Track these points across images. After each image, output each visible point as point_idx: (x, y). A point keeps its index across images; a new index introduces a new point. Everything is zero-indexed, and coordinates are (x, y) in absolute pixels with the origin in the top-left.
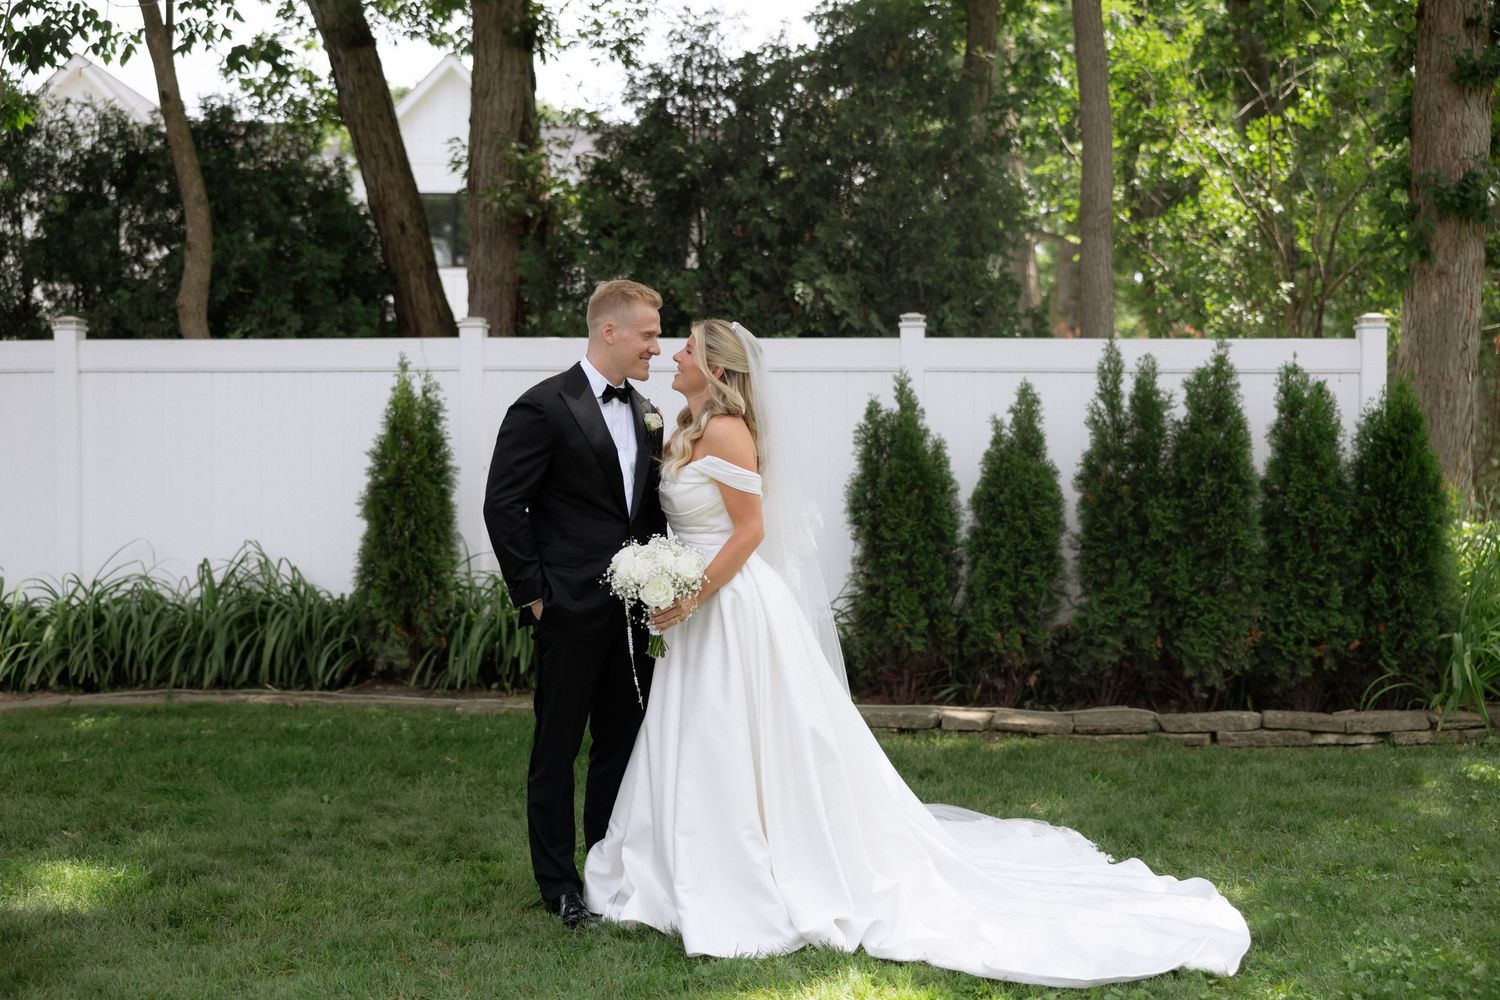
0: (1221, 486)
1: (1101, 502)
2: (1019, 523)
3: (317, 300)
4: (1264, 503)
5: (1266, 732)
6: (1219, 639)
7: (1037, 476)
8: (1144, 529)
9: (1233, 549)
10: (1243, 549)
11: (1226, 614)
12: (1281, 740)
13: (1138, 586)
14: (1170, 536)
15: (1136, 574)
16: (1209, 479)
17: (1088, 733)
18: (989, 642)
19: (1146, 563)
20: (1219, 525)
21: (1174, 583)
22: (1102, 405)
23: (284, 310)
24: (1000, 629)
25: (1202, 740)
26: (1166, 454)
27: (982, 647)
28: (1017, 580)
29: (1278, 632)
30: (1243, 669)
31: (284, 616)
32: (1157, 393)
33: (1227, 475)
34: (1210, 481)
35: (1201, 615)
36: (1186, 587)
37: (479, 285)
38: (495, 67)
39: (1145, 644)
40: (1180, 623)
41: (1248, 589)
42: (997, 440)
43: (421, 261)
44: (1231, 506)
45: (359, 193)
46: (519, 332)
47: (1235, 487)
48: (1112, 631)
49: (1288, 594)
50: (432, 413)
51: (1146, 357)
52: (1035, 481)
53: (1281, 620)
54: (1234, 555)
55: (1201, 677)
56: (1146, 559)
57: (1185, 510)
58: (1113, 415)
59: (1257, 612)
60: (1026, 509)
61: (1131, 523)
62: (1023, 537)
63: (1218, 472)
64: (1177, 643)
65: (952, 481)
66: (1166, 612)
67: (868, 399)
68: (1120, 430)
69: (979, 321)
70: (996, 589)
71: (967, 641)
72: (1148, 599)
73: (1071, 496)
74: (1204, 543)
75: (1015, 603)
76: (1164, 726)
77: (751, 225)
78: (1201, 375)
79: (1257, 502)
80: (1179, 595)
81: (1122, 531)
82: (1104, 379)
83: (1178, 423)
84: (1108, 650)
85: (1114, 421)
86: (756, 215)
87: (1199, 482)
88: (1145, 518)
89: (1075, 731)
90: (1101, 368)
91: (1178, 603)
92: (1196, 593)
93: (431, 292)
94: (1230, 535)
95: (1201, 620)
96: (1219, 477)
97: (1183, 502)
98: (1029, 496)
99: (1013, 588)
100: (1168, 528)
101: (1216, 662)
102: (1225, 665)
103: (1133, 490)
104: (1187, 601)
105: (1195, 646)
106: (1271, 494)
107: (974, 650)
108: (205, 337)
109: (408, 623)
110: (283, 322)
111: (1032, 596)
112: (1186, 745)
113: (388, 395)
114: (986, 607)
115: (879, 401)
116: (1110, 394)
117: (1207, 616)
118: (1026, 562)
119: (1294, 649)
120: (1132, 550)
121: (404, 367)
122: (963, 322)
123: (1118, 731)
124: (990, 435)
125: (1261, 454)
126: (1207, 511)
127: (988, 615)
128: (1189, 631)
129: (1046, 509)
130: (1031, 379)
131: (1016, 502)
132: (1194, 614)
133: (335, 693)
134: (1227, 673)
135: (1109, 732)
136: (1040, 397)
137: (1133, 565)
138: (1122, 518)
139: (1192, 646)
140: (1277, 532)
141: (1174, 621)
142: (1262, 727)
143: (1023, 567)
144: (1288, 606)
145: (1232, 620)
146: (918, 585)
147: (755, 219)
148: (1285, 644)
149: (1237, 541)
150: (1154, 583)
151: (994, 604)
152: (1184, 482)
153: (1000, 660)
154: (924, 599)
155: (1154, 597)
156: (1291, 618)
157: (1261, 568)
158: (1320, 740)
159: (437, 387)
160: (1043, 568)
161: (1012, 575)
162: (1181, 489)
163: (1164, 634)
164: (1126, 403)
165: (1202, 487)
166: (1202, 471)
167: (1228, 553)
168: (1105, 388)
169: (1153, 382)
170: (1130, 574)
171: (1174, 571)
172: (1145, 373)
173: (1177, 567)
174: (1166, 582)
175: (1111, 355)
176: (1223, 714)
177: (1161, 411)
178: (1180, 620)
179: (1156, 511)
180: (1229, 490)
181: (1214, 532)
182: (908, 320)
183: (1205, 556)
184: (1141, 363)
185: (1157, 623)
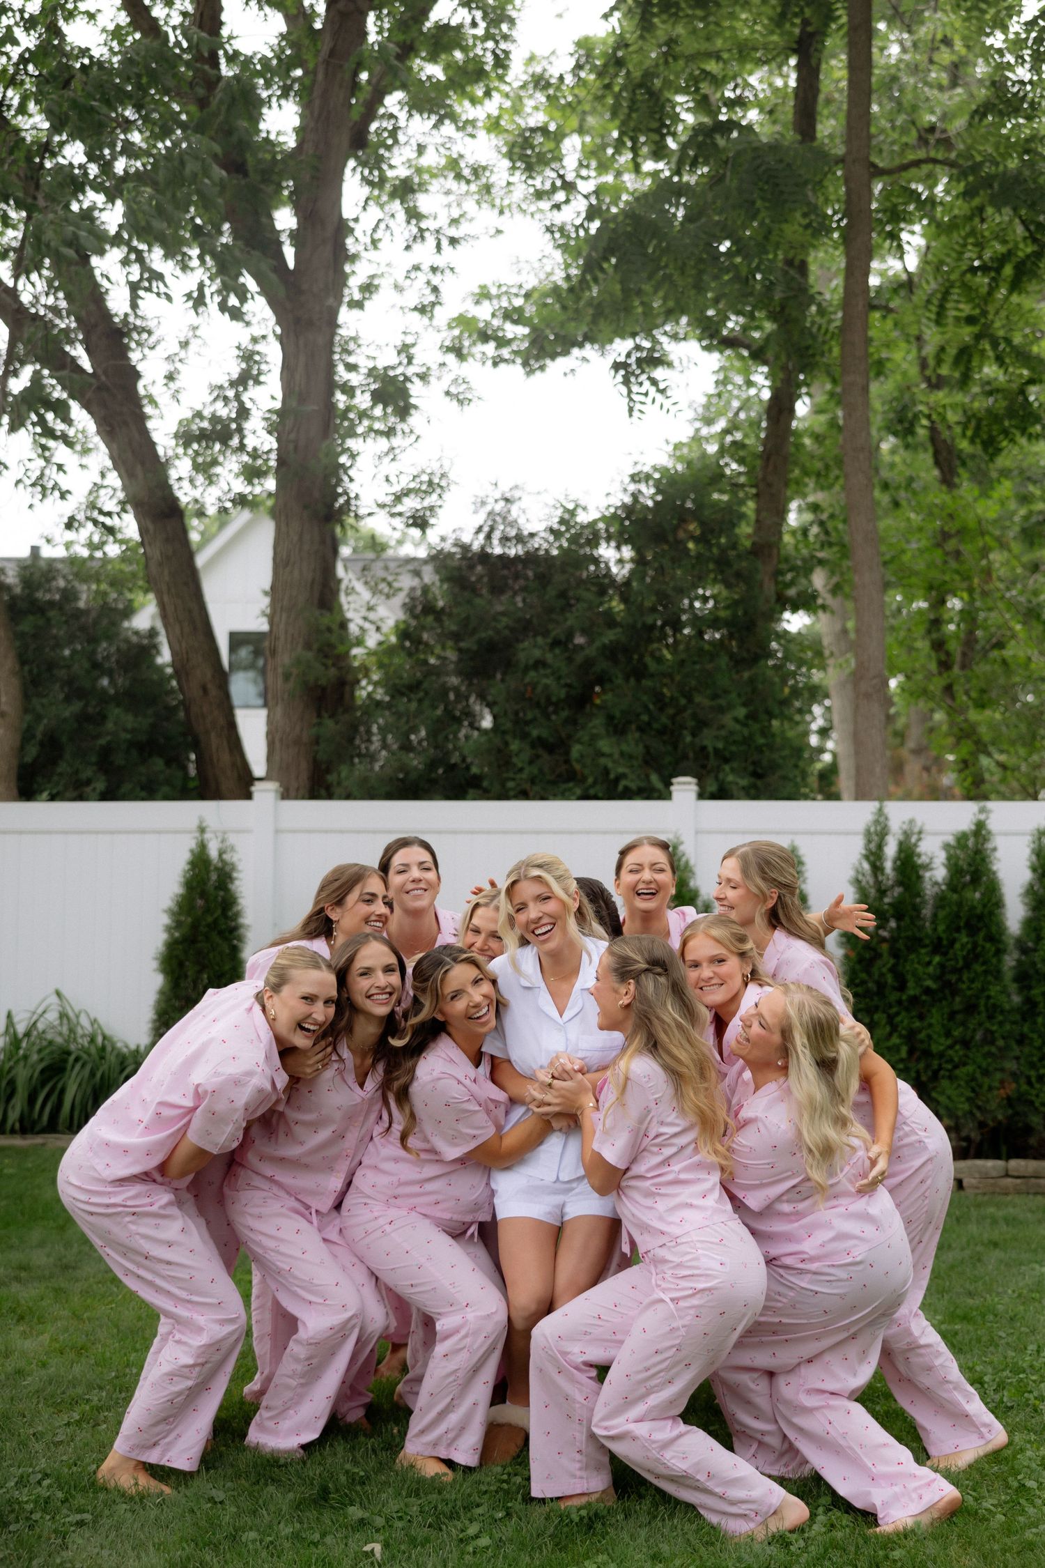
0: (975, 945)
1: (860, 960)
3: (119, 759)
4: (1018, 961)
5: (1009, 1180)
6: (973, 1090)
8: (902, 987)
9: (986, 1005)
10: (994, 1006)
11: (980, 1067)
12: (1022, 1187)
13: (895, 1040)
14: (928, 991)
15: (894, 1028)
16: (963, 938)
19: (903, 1019)
20: (972, 981)
21: (930, 1038)
22: (866, 866)
23: (88, 773)
26: (927, 912)
29: (1030, 1083)
30: (994, 1119)
31: (83, 1066)
32: (919, 855)
34: (965, 939)
35: (956, 1067)
36: (942, 1040)
37: (278, 744)
38: (296, 538)
40: (935, 1076)
41: (1001, 1043)
43: (222, 721)
44: (984, 963)
45: (165, 656)
46: (313, 795)
47: (988, 945)
49: (1040, 1048)
50: (225, 875)
51: (911, 821)
53: (1033, 1073)
54: (987, 1009)
55: (956, 1128)
56: (903, 1014)
57: (941, 967)
58: (875, 876)
59: (1011, 1065)
61: (890, 979)
63: (972, 930)
64: (933, 1095)
66: (921, 1065)
68: (882, 892)
69: (759, 783)
72: (905, 1053)
74: (958, 999)
77: (539, 689)
78: (962, 838)
79: (1010, 961)
80: (935, 1048)
81: (881, 986)
82: (868, 842)
83: (936, 883)
85: (878, 883)
86: (546, 676)
87: (956, 940)
88: (904, 973)
90: (868, 830)
91: (935, 1056)
92: (951, 1047)
93: (231, 751)
94: (983, 990)
95: (957, 1072)
96: (975, 936)
97: (938, 959)
100: (926, 983)
101: (971, 1114)
102: (978, 1114)
103: (892, 948)
104: (941, 1055)
105: (951, 1097)
106: (1024, 950)
108: (15, 800)
110: (88, 782)
113: (187, 856)
116: (874, 855)
117: (962, 1069)
120: (890, 1006)
121: (202, 830)
122: (744, 782)
125: (1015, 914)
126: (962, 968)
128: (945, 1083)
130: (796, 841)
132: (949, 1066)
134: (982, 1125)
136: (805, 859)
137: (891, 1018)
138: (882, 975)
139: (948, 1098)
140: (1030, 988)
141: (931, 1073)
142: (1006, 1174)
144: (1041, 1059)
145: (986, 1073)
147: (545, 681)
148: (1038, 1095)
149: (989, 997)
150: (910, 1037)
152: (940, 939)
155: (911, 1052)
157: (1014, 1023)
159: (233, 849)
162: (938, 946)
163: (923, 1088)
164: (888, 865)
165: (957, 946)
166: (958, 930)
167: (982, 1008)
168: (867, 848)
169: (916, 845)
170: (888, 1029)
171: (930, 1025)
172: (907, 834)
173: (933, 1021)
174: (922, 1036)
175: (880, 818)
176: (970, 1161)
177: (921, 872)
178: (936, 1072)
179: (917, 966)
180: (983, 948)
181: (968, 988)
182: (679, 783)
183: (960, 1011)
184: (905, 826)
185: (913, 1075)
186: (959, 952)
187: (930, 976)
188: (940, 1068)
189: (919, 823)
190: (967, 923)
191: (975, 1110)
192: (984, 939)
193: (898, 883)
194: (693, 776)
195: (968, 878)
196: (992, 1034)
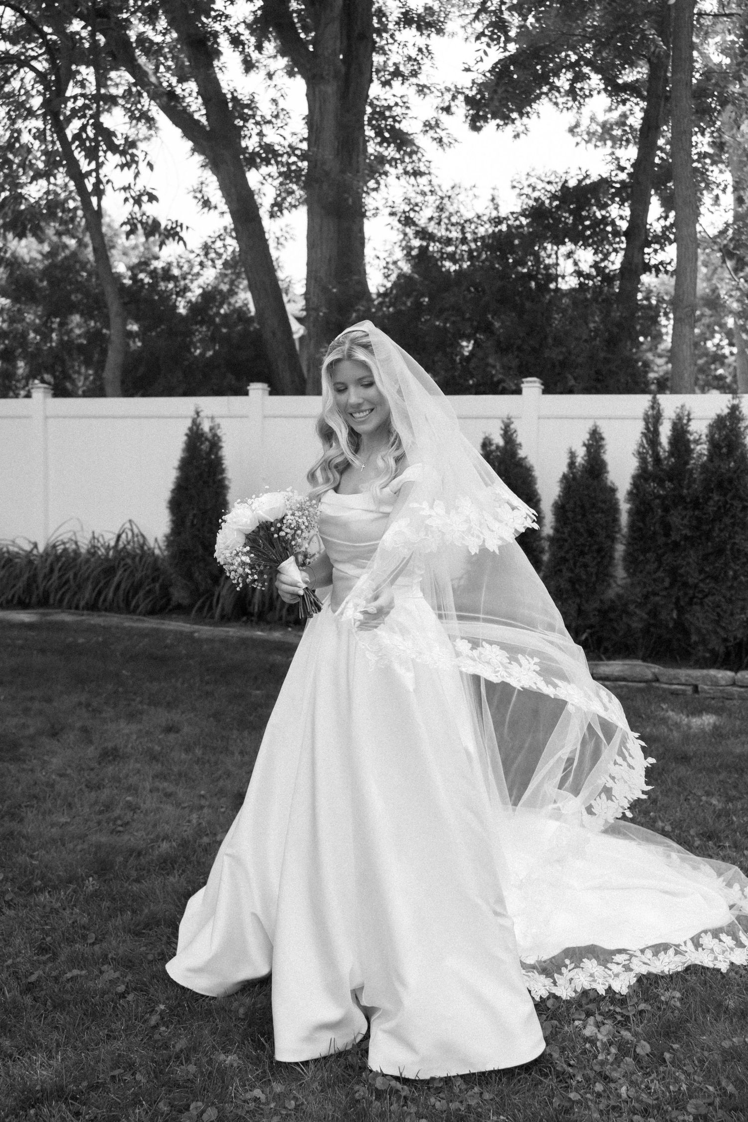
0: (726, 502)
1: (640, 512)
2: (579, 525)
5: (735, 689)
6: (718, 615)
8: (667, 535)
9: (732, 549)
10: (739, 551)
11: (724, 597)
12: (746, 695)
13: (660, 574)
14: (686, 538)
15: (661, 564)
16: (716, 497)
19: (668, 558)
20: (721, 530)
21: (688, 573)
22: (645, 441)
25: (684, 691)
28: (575, 565)
32: (690, 433)
35: (706, 596)
36: (696, 575)
39: (663, 616)
40: (691, 603)
41: (743, 579)
42: (571, 465)
44: (733, 517)
47: (736, 503)
48: (640, 605)
50: (215, 444)
51: (683, 406)
52: (593, 495)
54: (733, 553)
55: (704, 642)
56: (669, 554)
57: (699, 519)
58: (653, 448)
60: (584, 516)
61: (659, 528)
62: (581, 535)
63: (724, 492)
64: (688, 616)
65: (537, 494)
66: (681, 593)
67: (483, 436)
68: (659, 460)
70: (560, 571)
72: (667, 583)
73: (624, 507)
74: (710, 544)
75: (572, 581)
76: (661, 677)
78: (720, 419)
80: (691, 581)
81: (652, 533)
82: (647, 423)
83: (701, 455)
84: (635, 619)
85: (655, 453)
87: (710, 498)
88: (669, 524)
90: (646, 414)
91: (690, 587)
92: (702, 581)
94: (730, 538)
95: (706, 600)
96: (725, 495)
97: (696, 513)
98: (588, 506)
99: (572, 571)
100: (684, 532)
101: (716, 633)
102: (723, 634)
103: (663, 503)
104: (696, 586)
105: (700, 619)
109: (189, 576)
111: (584, 577)
112: (671, 693)
114: (553, 583)
115: (492, 437)
116: (651, 435)
117: (710, 598)
118: (582, 553)
120: (659, 547)
121: (198, 413)
123: (624, 679)
124: (566, 461)
126: (713, 520)
128: (698, 608)
129: (600, 515)
130: (599, 423)
131: (578, 510)
132: (700, 596)
134: (725, 640)
135: (618, 679)
136: (604, 435)
137: (659, 559)
138: (654, 523)
139: (698, 619)
141: (687, 599)
142: (734, 684)
143: (579, 556)
145: (730, 601)
149: (735, 543)
150: (673, 572)
151: (558, 581)
155: (673, 582)
160: (594, 558)
161: (571, 562)
162: (696, 504)
163: (681, 611)
164: (664, 441)
165: (711, 503)
166: (712, 491)
167: (728, 552)
168: (647, 428)
169: (687, 425)
170: (656, 565)
171: (688, 564)
172: (680, 418)
173: (691, 560)
174: (682, 571)
175: (655, 405)
176: (705, 672)
177: (692, 446)
178: (691, 599)
179: (675, 519)
180: (732, 505)
181: (718, 536)
182: (527, 382)
183: (712, 554)
184: (678, 410)
185: (674, 600)
186: (711, 508)
187: (685, 526)
188: (694, 597)
189: (687, 407)
190: (720, 485)
191: (719, 630)
192: (733, 498)
193: (671, 454)
194: (538, 377)
195: (724, 450)
196: (735, 572)
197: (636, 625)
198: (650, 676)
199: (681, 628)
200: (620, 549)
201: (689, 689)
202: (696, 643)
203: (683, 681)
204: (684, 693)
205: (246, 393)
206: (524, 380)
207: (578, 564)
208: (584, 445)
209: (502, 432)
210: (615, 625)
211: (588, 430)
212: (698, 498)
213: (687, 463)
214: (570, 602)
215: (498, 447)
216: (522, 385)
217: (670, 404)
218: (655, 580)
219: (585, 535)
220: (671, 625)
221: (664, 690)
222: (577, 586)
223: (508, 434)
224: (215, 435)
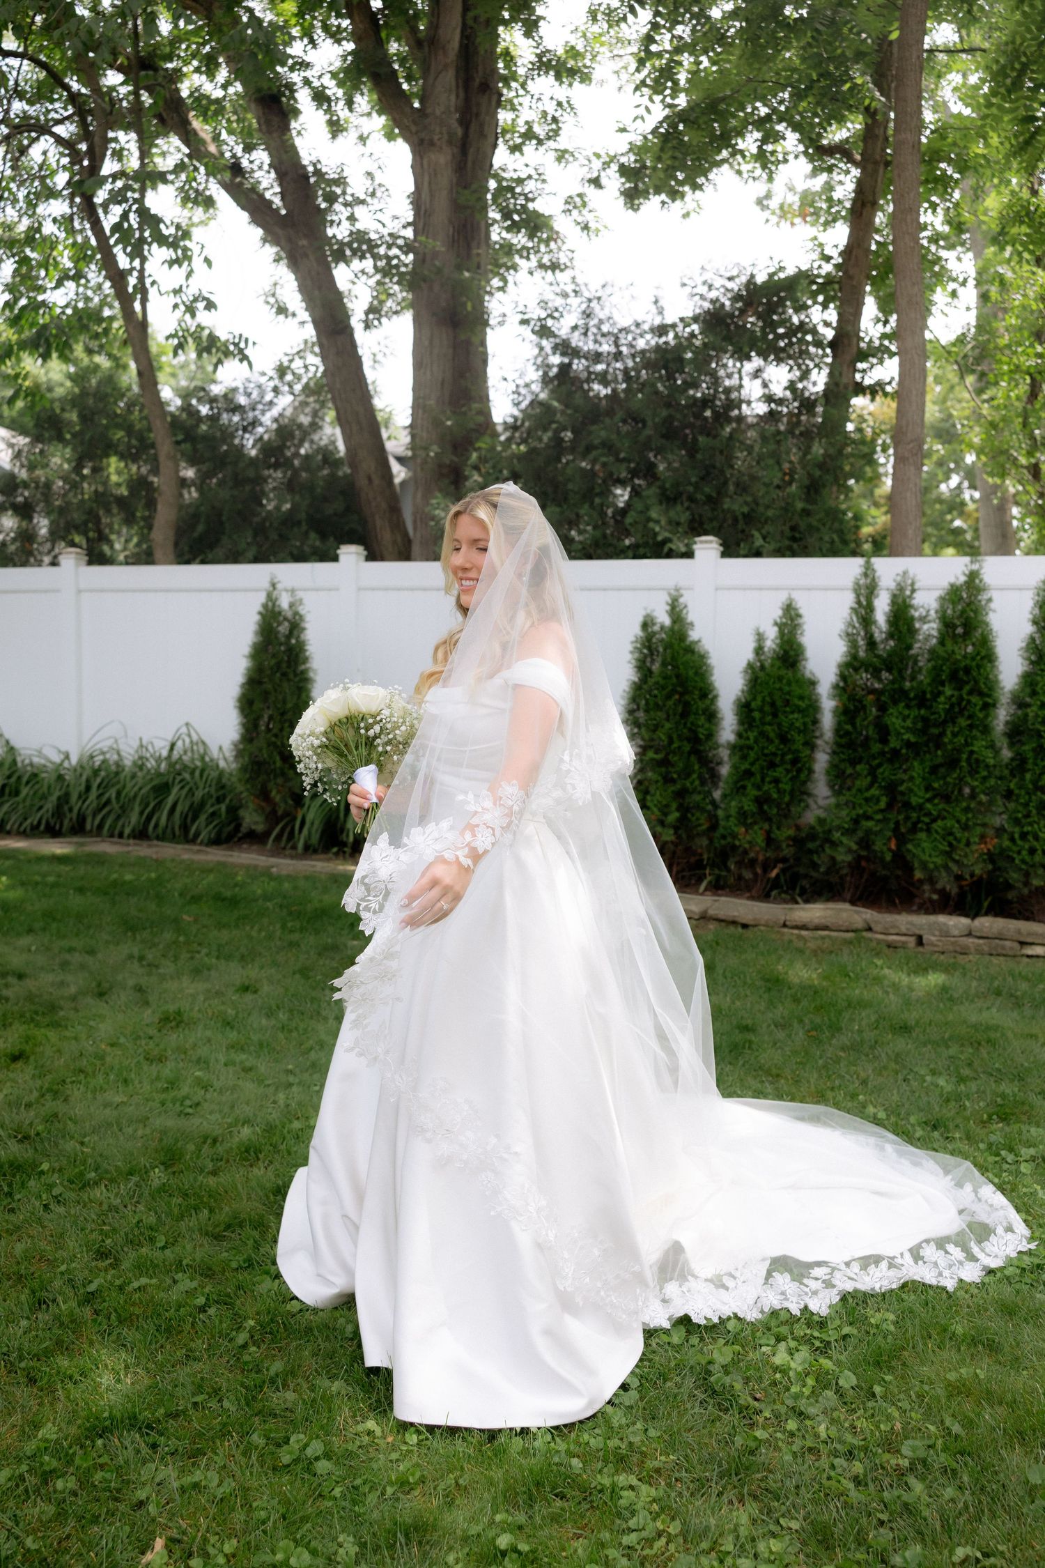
0: (961, 699)
1: (846, 712)
2: (768, 728)
4: (1013, 715)
5: (971, 940)
6: (950, 845)
7: (789, 684)
8: (884, 740)
9: (968, 760)
10: (977, 761)
11: (958, 822)
12: (986, 949)
13: (874, 791)
14: (909, 744)
15: (875, 779)
16: (948, 691)
17: (797, 927)
18: (734, 836)
19: (885, 771)
20: (955, 735)
21: (911, 790)
22: (855, 619)
24: (744, 824)
25: (906, 943)
27: (729, 839)
28: (763, 780)
29: (1012, 840)
32: (914, 608)
33: (967, 688)
35: (934, 820)
36: (921, 793)
39: (878, 845)
40: (914, 829)
41: (983, 798)
42: (759, 650)
44: (970, 717)
47: (976, 699)
48: (847, 832)
49: (1026, 805)
51: (905, 573)
52: (786, 689)
53: (1017, 830)
54: (970, 764)
55: (931, 880)
56: (886, 765)
57: (925, 720)
58: (865, 629)
59: (997, 821)
60: (775, 715)
61: (873, 731)
62: (771, 741)
63: (959, 684)
64: (910, 846)
65: (714, 688)
66: (901, 817)
67: (644, 613)
68: (873, 643)
70: (744, 787)
71: (717, 834)
72: (882, 805)
74: (939, 753)
75: (759, 801)
76: (873, 926)
78: (954, 590)
79: (1002, 716)
80: (914, 801)
81: (863, 738)
82: (858, 596)
83: (928, 637)
84: (841, 849)
85: (868, 634)
87: (940, 693)
88: (886, 727)
89: (785, 925)
90: (857, 584)
91: (913, 808)
92: (929, 800)
94: (967, 744)
95: (934, 826)
96: (960, 689)
97: (923, 712)
98: (779, 703)
99: (759, 788)
100: (905, 737)
101: (946, 867)
102: (955, 868)
103: (878, 700)
104: (921, 807)
105: (925, 850)
107: (723, 842)
108: (171, 563)
109: (264, 795)
111: (775, 796)
112: (889, 946)
114: (733, 803)
115: (655, 614)
116: (864, 612)
117: (940, 823)
118: (772, 765)
119: (1027, 858)
120: (873, 757)
123: (826, 928)
124: (751, 645)
126: (945, 722)
127: (733, 812)
128: (923, 835)
129: (796, 715)
130: (795, 595)
131: (767, 708)
132: (927, 820)
133: (209, 849)
134: (959, 878)
135: (817, 928)
136: (801, 611)
137: (872, 772)
138: (865, 727)
139: (923, 850)
140: (1021, 743)
141: (909, 824)
142: (969, 934)
143: (769, 768)
144: (1028, 816)
145: (965, 828)
146: (673, 781)
148: (1019, 853)
149: (972, 752)
150: (891, 789)
151: (740, 801)
153: (746, 852)
154: (681, 794)
155: (891, 802)
156: (1026, 829)
157: (1001, 778)
158: (1029, 951)
160: (788, 771)
161: (758, 777)
162: (922, 701)
163: (901, 839)
164: (880, 618)
165: (942, 699)
166: (943, 684)
167: (964, 764)
168: (859, 602)
169: (910, 597)
170: (869, 779)
171: (912, 779)
172: (901, 588)
173: (915, 774)
174: (902, 788)
175: (868, 572)
176: (932, 918)
177: (917, 625)
178: (915, 824)
179: (894, 720)
180: (969, 702)
181: (951, 742)
182: (702, 542)
183: (941, 765)
184: (899, 578)
185: (892, 825)
186: (941, 705)
187: (908, 729)
188: (919, 821)
189: (911, 574)
190: (954, 676)
191: (951, 864)
192: (970, 693)
193: (891, 636)
194: (715, 535)
195: (960, 630)
196: (973, 789)
197: (843, 857)
198: (860, 925)
199: (902, 862)
200: (822, 760)
201: (912, 941)
202: (921, 881)
203: (904, 930)
204: (904, 946)
205: (335, 559)
206: (697, 539)
207: (768, 779)
208: (776, 624)
209: (668, 608)
210: (815, 858)
211: (780, 604)
212: (924, 693)
213: (909, 647)
214: (756, 827)
215: (662, 627)
216: (695, 547)
217: (888, 570)
218: (867, 800)
219: (777, 741)
220: (888, 857)
221: (879, 942)
222: (766, 807)
223: (676, 611)
224: (296, 613)
